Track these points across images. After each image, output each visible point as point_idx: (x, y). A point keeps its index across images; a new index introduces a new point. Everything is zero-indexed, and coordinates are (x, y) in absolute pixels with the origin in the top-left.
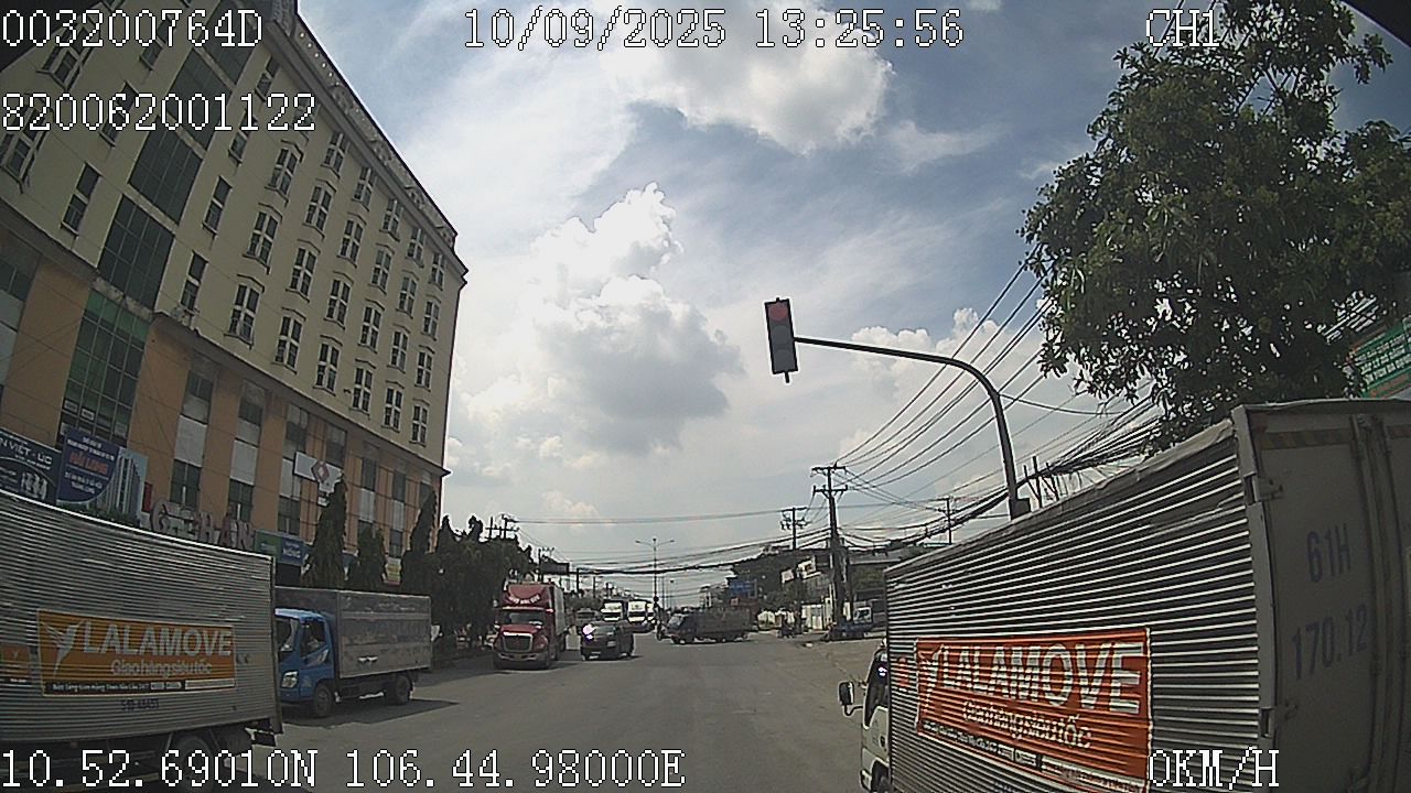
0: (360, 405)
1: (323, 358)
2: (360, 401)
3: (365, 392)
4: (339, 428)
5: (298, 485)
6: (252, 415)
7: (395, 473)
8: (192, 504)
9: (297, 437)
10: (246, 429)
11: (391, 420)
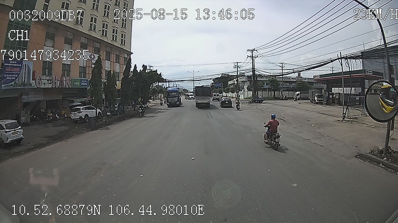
0: (104, 35)
1: (91, 21)
2: (104, 33)
3: (106, 30)
4: (98, 42)
5: (85, 62)
8: (50, 74)
9: (84, 47)
10: (67, 47)
11: (114, 38)
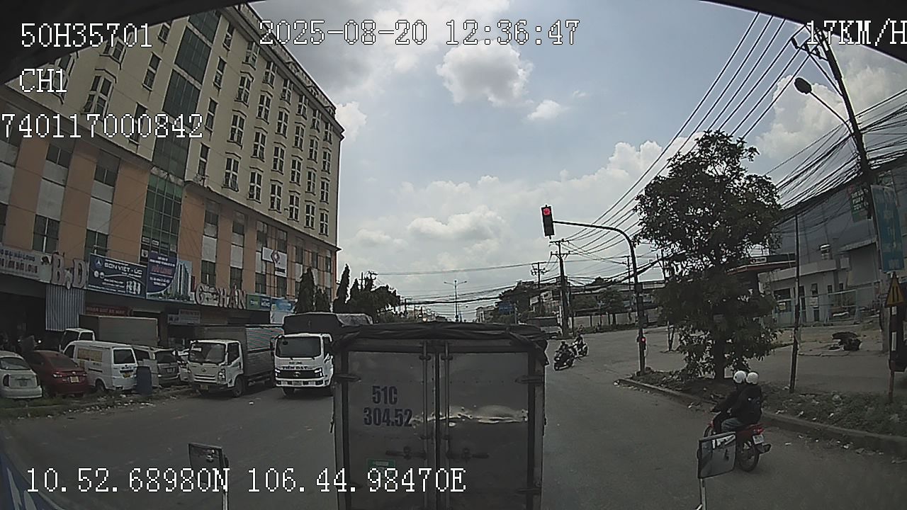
0: (293, 216)
1: (273, 192)
2: (293, 214)
3: (296, 209)
4: (283, 231)
5: (264, 265)
6: (239, 230)
7: (312, 253)
8: (212, 284)
9: (263, 239)
10: (237, 238)
11: (309, 223)
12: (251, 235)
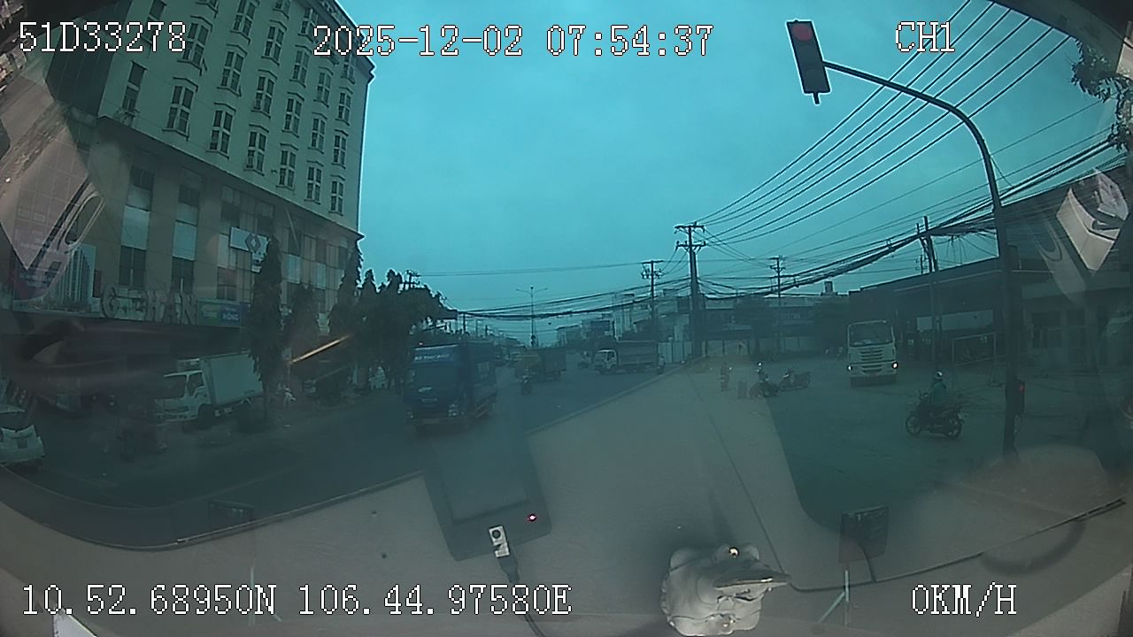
0: (286, 182)
1: (252, 144)
2: (285, 179)
3: (290, 171)
4: (268, 204)
5: (233, 257)
6: (190, 198)
7: (317, 240)
8: (140, 285)
9: (232, 216)
10: (185, 212)
11: (312, 194)
12: (211, 208)
